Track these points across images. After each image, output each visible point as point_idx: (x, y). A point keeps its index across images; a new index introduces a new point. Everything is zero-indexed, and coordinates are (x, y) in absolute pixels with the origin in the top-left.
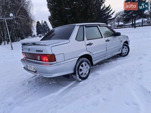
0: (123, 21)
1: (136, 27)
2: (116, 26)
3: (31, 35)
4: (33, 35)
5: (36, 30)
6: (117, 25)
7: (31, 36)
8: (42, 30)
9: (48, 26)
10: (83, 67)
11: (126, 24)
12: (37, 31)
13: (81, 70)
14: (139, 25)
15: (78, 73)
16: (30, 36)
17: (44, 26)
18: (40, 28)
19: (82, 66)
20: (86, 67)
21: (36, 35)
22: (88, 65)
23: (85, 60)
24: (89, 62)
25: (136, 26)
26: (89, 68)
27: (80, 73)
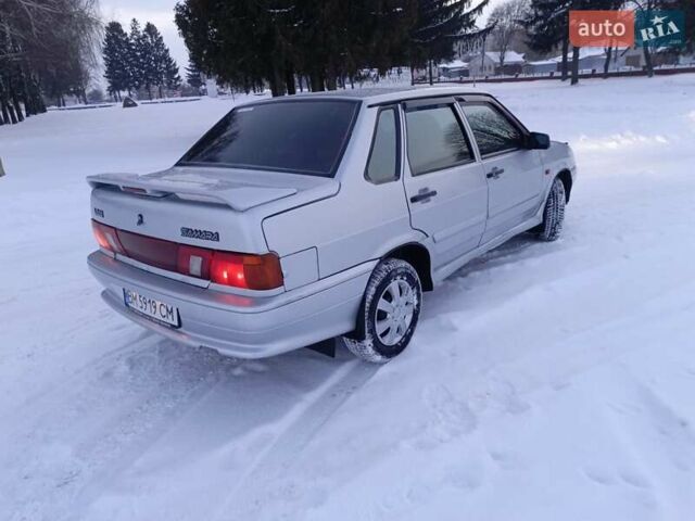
0: (525, 46)
1: (581, 81)
2: (490, 68)
3: (79, 93)
4: (87, 92)
5: (106, 68)
6: (495, 64)
7: (78, 96)
8: (136, 69)
9: (167, 51)
10: (390, 302)
11: (536, 60)
12: (110, 74)
13: (382, 316)
14: (594, 71)
15: (372, 331)
16: (75, 97)
17: (146, 49)
18: (124, 57)
19: (389, 297)
20: (402, 300)
21: (105, 93)
22: (410, 291)
23: (399, 271)
24: (417, 277)
25: (580, 73)
26: (416, 302)
27: (380, 328)
